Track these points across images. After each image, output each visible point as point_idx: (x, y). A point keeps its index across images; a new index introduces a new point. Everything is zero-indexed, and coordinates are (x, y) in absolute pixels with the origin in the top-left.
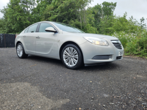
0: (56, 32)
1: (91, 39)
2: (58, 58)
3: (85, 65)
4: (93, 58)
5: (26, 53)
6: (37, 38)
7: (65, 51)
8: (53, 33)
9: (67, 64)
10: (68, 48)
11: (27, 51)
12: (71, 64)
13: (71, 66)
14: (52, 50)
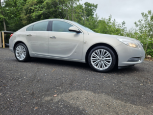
0: (78, 32)
1: (126, 41)
2: (84, 61)
3: (119, 68)
4: (129, 61)
5: (31, 55)
6: (51, 38)
7: (94, 53)
8: (75, 33)
9: (95, 67)
10: (99, 50)
11: (32, 53)
12: (101, 67)
13: (101, 69)
14: (75, 52)
